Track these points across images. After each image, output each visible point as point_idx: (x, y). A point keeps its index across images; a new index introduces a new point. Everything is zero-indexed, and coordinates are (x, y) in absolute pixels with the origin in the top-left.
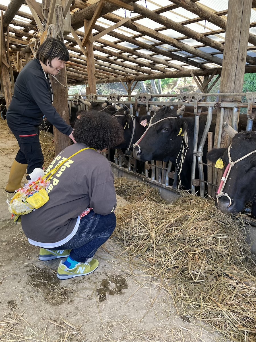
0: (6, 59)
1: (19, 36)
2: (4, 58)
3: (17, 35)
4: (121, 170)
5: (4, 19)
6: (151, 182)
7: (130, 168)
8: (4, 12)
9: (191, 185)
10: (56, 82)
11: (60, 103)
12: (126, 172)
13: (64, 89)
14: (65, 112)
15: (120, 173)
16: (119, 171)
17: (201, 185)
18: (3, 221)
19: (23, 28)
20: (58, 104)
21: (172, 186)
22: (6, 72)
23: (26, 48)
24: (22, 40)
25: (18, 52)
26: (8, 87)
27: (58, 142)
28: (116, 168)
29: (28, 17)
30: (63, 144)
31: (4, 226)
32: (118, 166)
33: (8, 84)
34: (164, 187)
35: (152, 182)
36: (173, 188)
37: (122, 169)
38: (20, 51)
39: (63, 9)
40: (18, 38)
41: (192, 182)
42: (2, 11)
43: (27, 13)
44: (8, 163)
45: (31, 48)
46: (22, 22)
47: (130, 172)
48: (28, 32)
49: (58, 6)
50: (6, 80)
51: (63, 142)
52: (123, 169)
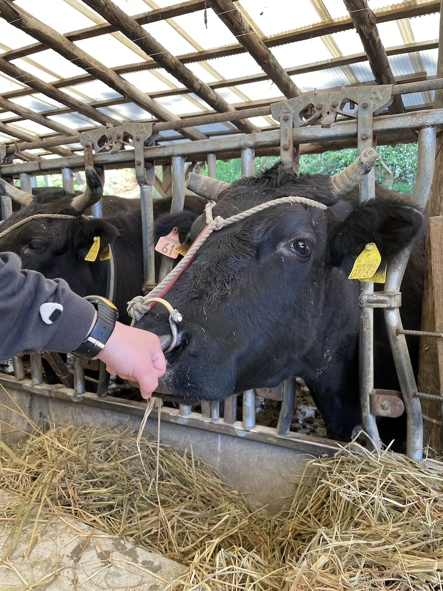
4: (41, 396)
6: (179, 422)
7: (79, 386)
9: (364, 415)
12: (66, 401)
15: (37, 407)
16: (31, 400)
17: (412, 409)
21: (273, 424)
28: (20, 389)
32: (27, 383)
34: (243, 434)
35: (185, 422)
36: (280, 433)
37: (47, 394)
41: (368, 404)
47: (84, 398)
52: (50, 391)
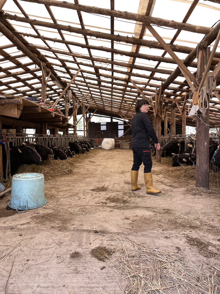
0: (160, 112)
1: (169, 96)
2: (159, 111)
3: (168, 96)
5: (163, 87)
8: (163, 82)
10: (202, 123)
11: (203, 137)
13: (207, 127)
14: (207, 143)
18: (163, 209)
19: (172, 91)
20: (202, 138)
22: (159, 120)
23: (172, 104)
24: (171, 99)
25: (166, 107)
26: (159, 130)
27: (200, 164)
29: (178, 83)
30: (203, 166)
31: (164, 212)
33: (160, 128)
38: (167, 106)
39: (213, 77)
40: (168, 97)
42: (162, 82)
43: (178, 81)
44: (159, 179)
45: (176, 103)
46: (173, 87)
48: (176, 93)
49: (210, 76)
50: (158, 125)
51: (203, 165)
